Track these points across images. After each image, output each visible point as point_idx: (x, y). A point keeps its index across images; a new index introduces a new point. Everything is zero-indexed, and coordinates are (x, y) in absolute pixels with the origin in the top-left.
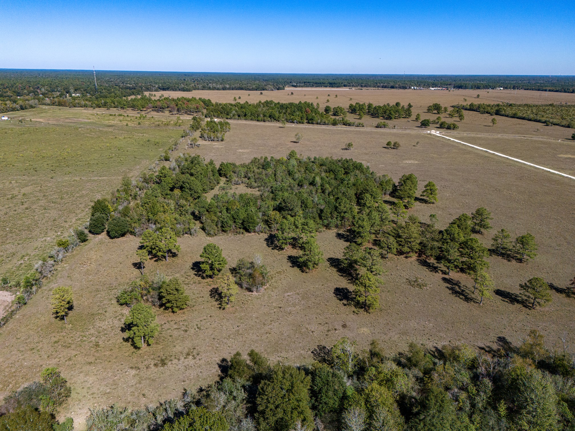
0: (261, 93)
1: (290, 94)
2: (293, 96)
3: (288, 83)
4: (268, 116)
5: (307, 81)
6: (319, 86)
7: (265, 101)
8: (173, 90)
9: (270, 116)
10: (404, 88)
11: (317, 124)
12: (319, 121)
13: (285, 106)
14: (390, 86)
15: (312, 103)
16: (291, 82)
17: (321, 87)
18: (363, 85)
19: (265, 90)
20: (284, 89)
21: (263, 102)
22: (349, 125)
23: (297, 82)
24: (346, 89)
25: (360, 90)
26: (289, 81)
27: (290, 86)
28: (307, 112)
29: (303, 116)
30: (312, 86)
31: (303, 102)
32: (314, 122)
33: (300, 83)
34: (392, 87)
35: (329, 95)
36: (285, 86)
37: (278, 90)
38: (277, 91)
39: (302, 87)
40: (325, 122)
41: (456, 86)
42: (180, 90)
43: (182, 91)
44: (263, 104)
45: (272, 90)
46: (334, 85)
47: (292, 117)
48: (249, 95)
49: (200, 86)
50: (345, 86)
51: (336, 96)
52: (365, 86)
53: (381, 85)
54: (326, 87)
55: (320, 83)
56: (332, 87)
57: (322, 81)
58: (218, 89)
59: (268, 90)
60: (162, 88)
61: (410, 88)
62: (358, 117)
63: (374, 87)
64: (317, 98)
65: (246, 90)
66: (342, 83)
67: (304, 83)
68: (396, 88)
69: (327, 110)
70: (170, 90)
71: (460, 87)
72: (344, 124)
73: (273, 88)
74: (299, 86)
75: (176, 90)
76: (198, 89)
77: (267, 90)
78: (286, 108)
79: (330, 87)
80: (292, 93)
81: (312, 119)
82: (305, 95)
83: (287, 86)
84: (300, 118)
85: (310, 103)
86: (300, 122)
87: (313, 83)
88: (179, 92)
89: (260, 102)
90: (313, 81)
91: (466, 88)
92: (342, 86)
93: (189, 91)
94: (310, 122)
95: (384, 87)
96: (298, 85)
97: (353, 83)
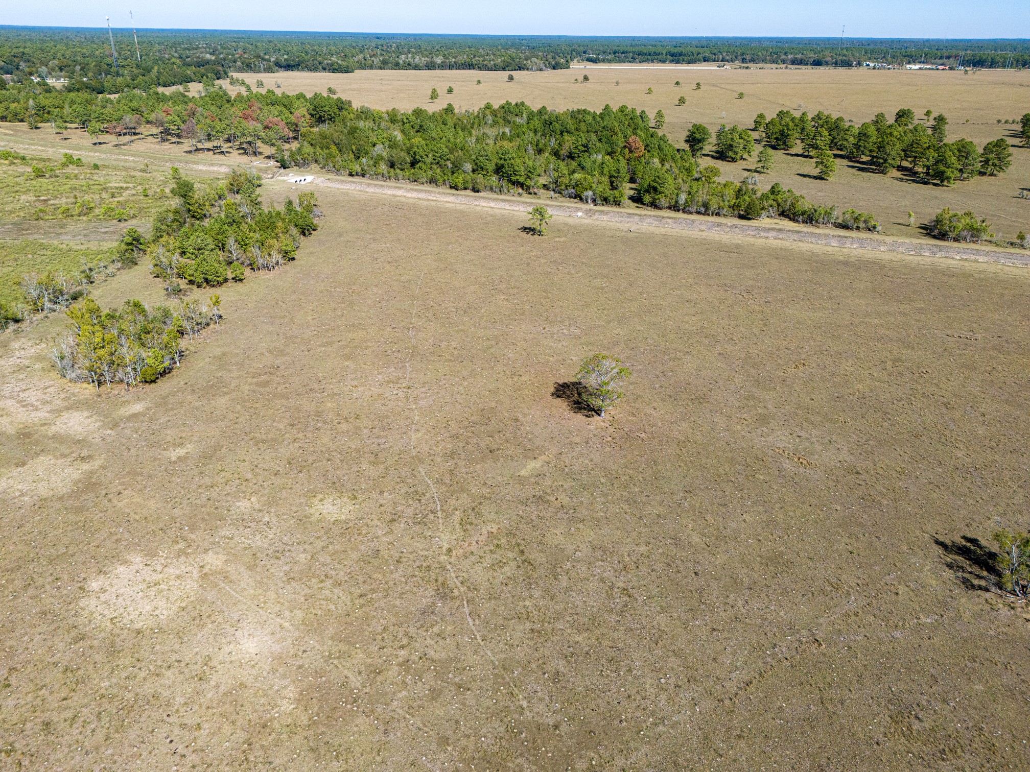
0: (511, 78)
1: (581, 78)
2: (587, 84)
3: (579, 54)
4: (491, 167)
5: (621, 49)
6: (647, 61)
7: (503, 102)
8: (310, 70)
9: (498, 170)
10: (847, 64)
11: (674, 207)
12: (683, 197)
13: (557, 126)
14: (811, 61)
15: (643, 112)
16: (585, 52)
17: (652, 62)
18: (748, 57)
19: (524, 69)
20: (568, 68)
21: (496, 106)
22: (810, 218)
23: (597, 52)
24: (711, 67)
25: (745, 70)
26: (582, 49)
27: (583, 60)
28: (631, 151)
29: (618, 171)
30: (633, 60)
31: (615, 108)
32: (664, 202)
33: (604, 52)
34: (817, 63)
35: (677, 83)
36: (572, 60)
37: (554, 68)
38: (551, 71)
39: (609, 61)
40: (706, 205)
41: (968, 61)
42: (324, 69)
43: (329, 71)
44: (494, 113)
45: (541, 70)
46: (681, 58)
47: (577, 176)
48: (479, 82)
49: (376, 61)
50: (706, 60)
51: (698, 84)
52: (753, 61)
53: (790, 57)
54: (664, 62)
55: (650, 54)
56: (678, 62)
57: (652, 50)
58: (417, 67)
59: (531, 70)
60: (285, 64)
61: (859, 64)
62: (816, 172)
63: (774, 62)
64: (650, 91)
65: (480, 69)
66: (698, 54)
67: (615, 53)
68: (827, 64)
69: (695, 140)
70: (303, 70)
71: (978, 63)
72: (783, 214)
73: (542, 66)
74: (604, 61)
75: (315, 69)
76: (371, 68)
77: (528, 69)
78: (562, 133)
79: (671, 62)
80: (586, 78)
81: (655, 189)
82: (617, 83)
83: (576, 60)
84: (605, 179)
85: (638, 113)
86: (606, 200)
87: (634, 52)
88: (324, 74)
89: (488, 107)
90: (631, 49)
91: (993, 64)
92: (700, 61)
93: (347, 72)
94: (647, 198)
95: (796, 62)
96: (601, 57)
97: (724, 54)
